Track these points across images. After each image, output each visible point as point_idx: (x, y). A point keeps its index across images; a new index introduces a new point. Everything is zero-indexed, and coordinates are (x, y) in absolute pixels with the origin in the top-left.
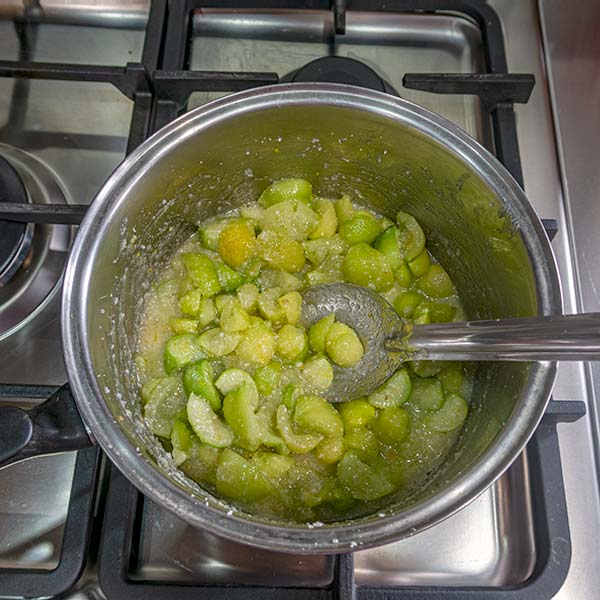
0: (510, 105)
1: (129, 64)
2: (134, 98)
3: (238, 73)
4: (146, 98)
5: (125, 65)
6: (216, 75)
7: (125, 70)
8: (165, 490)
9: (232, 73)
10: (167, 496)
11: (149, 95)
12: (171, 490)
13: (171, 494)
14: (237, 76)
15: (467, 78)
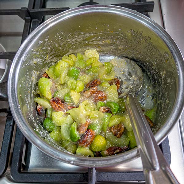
0: (147, 13)
1: (22, 8)
2: (25, 19)
3: (56, 8)
4: (29, 19)
5: (20, 8)
6: (50, 9)
7: (21, 10)
8: (21, 121)
9: (55, 8)
10: (21, 123)
11: (30, 18)
12: (23, 122)
13: (22, 123)
14: (56, 9)
15: (131, 4)
